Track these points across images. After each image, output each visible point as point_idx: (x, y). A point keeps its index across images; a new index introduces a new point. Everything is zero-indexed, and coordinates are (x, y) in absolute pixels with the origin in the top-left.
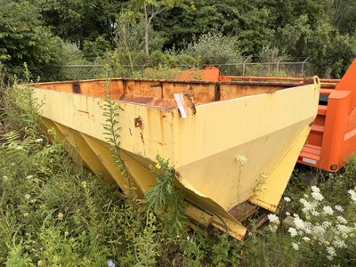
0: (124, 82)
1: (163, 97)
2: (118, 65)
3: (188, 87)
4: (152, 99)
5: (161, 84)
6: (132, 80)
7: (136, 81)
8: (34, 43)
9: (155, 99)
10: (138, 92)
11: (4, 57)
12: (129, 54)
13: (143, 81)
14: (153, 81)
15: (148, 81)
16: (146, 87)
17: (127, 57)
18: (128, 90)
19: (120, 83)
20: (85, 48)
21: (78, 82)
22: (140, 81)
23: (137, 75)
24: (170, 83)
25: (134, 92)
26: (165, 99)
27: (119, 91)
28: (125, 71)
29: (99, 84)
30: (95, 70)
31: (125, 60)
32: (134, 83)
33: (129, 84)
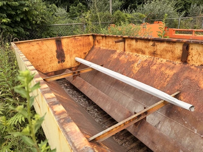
0: (94, 36)
1: (124, 50)
2: (90, 22)
3: (151, 43)
4: (115, 51)
5: (124, 40)
6: (100, 36)
7: (103, 36)
8: (27, 9)
9: (118, 51)
10: (104, 45)
11: (4, 20)
12: (98, 14)
13: (108, 36)
14: (117, 37)
15: (112, 37)
16: (111, 42)
17: (97, 17)
18: (96, 43)
19: (91, 38)
20: (70, 11)
21: (60, 38)
22: (106, 37)
23: (103, 31)
24: (132, 39)
25: (101, 45)
26: (127, 52)
27: (90, 44)
28: (94, 27)
29: (75, 39)
30: (73, 27)
31: (95, 19)
32: (101, 38)
33: (98, 38)
